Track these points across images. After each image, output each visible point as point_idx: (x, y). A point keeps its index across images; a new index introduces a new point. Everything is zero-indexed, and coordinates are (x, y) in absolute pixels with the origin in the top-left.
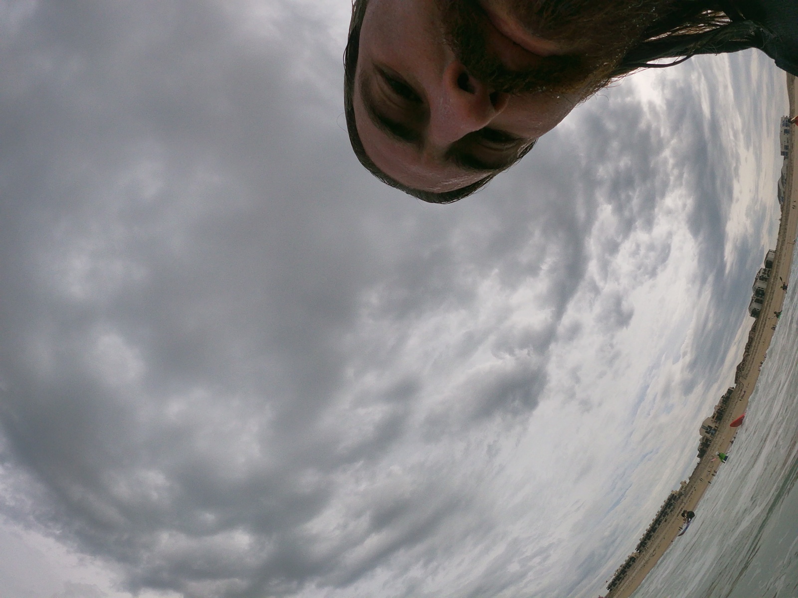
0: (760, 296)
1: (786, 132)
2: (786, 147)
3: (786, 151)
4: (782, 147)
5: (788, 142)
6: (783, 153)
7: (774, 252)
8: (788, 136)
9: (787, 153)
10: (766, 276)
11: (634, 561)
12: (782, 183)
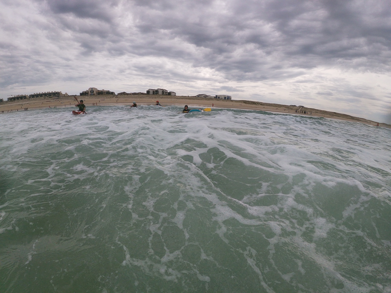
0: (156, 93)
1: (225, 98)
2: (219, 98)
3: (218, 98)
4: (219, 96)
5: (221, 98)
6: (216, 96)
7: (175, 95)
8: (223, 99)
9: (217, 98)
10: (165, 93)
11: (24, 98)
12: (205, 96)
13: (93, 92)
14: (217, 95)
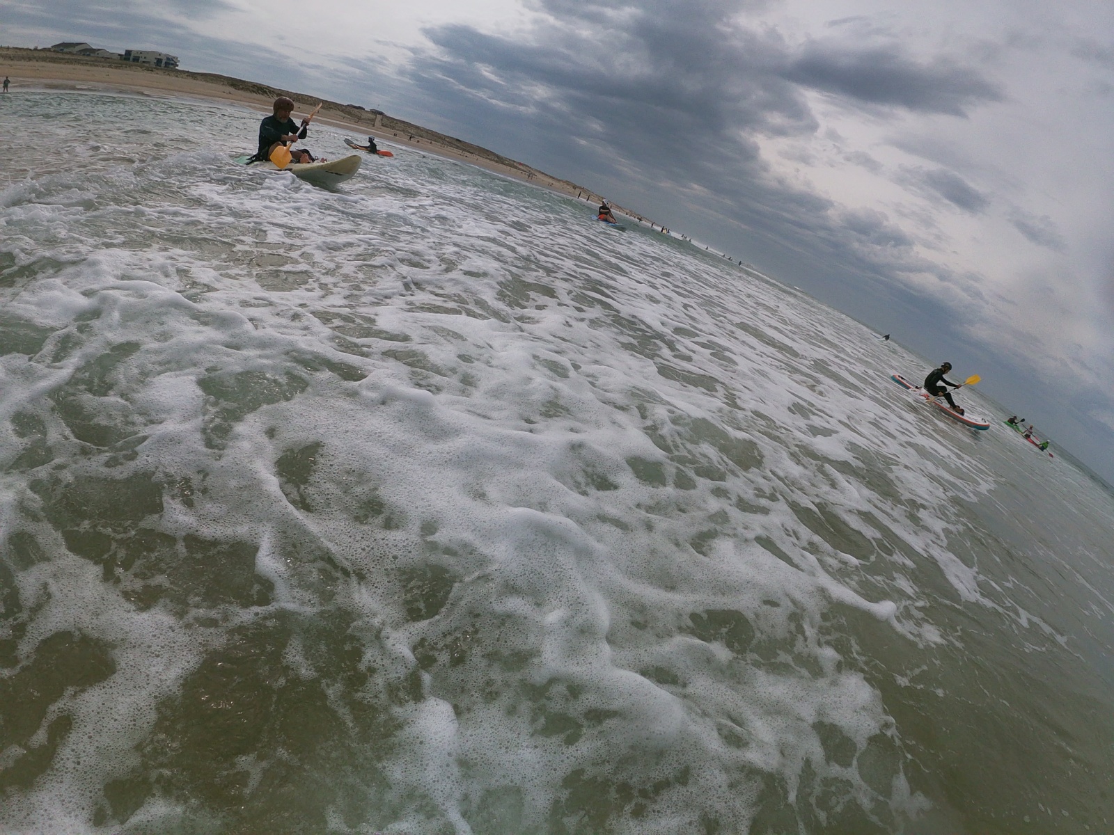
1: (159, 61)
2: (136, 59)
4: (137, 52)
5: (144, 62)
6: (128, 53)
8: (152, 63)
9: (129, 59)
14: (131, 51)
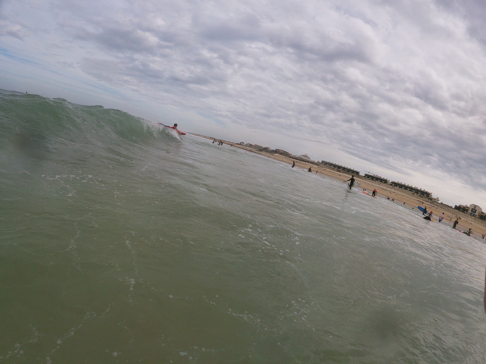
13: (475, 212)
